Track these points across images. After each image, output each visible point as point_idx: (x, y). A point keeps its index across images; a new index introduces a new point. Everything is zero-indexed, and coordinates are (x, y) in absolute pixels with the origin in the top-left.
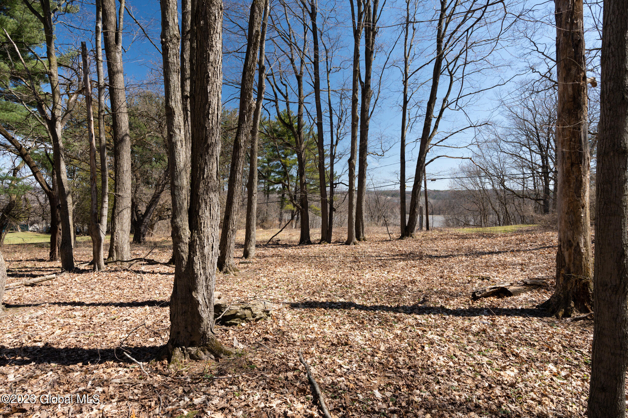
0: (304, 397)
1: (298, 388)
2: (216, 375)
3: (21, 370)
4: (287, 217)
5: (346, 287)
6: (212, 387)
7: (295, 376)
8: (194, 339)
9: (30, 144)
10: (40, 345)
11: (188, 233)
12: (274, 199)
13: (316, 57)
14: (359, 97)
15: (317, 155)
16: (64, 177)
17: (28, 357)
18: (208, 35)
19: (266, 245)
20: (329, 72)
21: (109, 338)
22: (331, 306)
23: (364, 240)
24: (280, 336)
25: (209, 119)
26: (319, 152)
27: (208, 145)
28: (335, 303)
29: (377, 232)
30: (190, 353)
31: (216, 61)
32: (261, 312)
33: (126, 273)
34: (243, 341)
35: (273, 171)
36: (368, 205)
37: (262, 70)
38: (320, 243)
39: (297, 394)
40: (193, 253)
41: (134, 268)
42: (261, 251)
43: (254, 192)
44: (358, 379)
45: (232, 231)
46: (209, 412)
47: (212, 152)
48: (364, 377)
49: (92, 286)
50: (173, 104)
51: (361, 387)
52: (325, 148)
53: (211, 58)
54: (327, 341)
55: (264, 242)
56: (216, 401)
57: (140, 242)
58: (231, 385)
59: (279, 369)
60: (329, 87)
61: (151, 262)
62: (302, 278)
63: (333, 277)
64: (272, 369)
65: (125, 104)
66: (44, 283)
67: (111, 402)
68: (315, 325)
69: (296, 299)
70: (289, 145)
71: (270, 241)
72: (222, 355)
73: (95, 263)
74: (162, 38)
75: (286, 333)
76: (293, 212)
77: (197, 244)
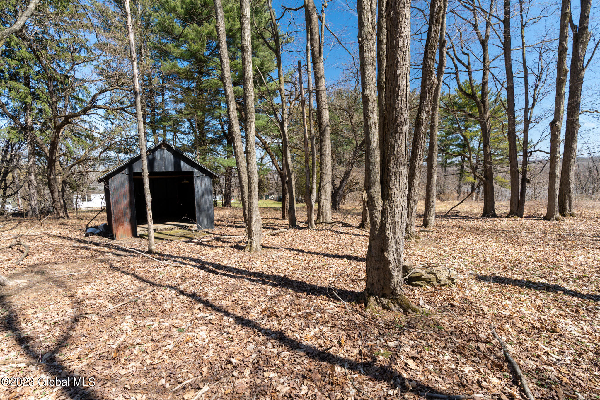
0: (500, 373)
1: (493, 362)
2: (405, 327)
3: (273, 289)
4: (467, 189)
5: (548, 267)
6: (403, 336)
7: (489, 349)
8: (385, 292)
9: (269, 141)
10: (282, 275)
11: (380, 202)
12: (452, 172)
13: (507, 13)
14: (569, 45)
15: (506, 123)
16: (289, 161)
17: (276, 281)
18: (397, 23)
19: (444, 216)
20: (524, 26)
21: (322, 279)
22: (529, 285)
23: (572, 215)
24: (467, 305)
25: (398, 101)
26: (509, 119)
27: (398, 124)
28: (534, 283)
29: (593, 207)
30: (382, 303)
31: (404, 45)
32: (445, 279)
33: (329, 232)
34: (429, 302)
35: (452, 144)
36: (577, 174)
37: (442, 44)
38: (507, 217)
39: (492, 367)
40: (385, 219)
41: (334, 228)
42: (440, 222)
43: (434, 165)
44: (575, 375)
45: (414, 201)
46: (402, 357)
47: (401, 130)
48: (584, 376)
49: (308, 240)
50: (368, 93)
51: (580, 385)
52: (516, 114)
53: (401, 44)
54: (526, 322)
55: (442, 213)
56: (407, 349)
57: (336, 209)
58: (420, 339)
59: (468, 337)
60: (523, 43)
61: (345, 225)
62: (489, 251)
63: (528, 254)
64: (460, 335)
65: (326, 102)
66: (280, 234)
67: (327, 326)
68: (509, 303)
69: (483, 272)
70: (471, 116)
71: (448, 212)
72: (410, 311)
73: (309, 222)
74: (359, 38)
75: (474, 304)
76: (473, 184)
77: (388, 212)
